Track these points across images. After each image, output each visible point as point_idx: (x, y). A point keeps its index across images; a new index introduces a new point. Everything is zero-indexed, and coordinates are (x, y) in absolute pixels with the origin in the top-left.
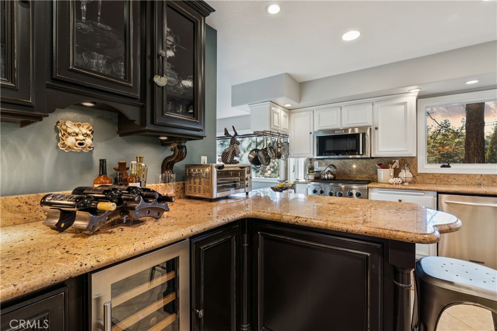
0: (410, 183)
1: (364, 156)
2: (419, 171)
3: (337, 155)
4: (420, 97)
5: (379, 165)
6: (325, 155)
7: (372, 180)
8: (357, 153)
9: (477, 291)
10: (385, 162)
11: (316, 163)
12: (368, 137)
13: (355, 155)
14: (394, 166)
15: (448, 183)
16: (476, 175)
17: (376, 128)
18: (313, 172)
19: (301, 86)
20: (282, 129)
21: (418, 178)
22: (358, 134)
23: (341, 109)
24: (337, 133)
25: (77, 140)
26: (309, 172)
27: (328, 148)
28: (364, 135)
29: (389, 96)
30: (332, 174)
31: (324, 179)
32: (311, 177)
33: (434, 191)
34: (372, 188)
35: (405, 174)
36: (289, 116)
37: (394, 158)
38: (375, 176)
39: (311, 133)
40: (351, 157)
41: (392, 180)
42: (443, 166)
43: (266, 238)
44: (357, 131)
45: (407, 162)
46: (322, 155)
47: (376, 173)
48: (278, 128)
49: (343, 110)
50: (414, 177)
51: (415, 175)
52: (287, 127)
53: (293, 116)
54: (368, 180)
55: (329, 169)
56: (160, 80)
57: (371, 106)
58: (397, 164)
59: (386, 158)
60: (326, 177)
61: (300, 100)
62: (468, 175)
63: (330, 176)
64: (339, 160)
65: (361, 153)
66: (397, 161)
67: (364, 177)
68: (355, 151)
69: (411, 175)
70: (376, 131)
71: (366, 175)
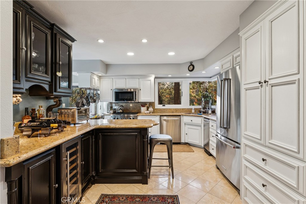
0: (152, 113)
1: (135, 102)
2: (156, 108)
3: (124, 101)
4: (156, 78)
5: (142, 105)
6: (119, 101)
7: (139, 112)
8: (133, 100)
9: (162, 139)
10: (144, 104)
11: (114, 105)
12: (137, 93)
13: (132, 101)
14: (147, 106)
15: (164, 112)
16: (172, 109)
17: (140, 90)
18: (112, 109)
19: (107, 66)
20: (96, 87)
21: (155, 110)
22: (133, 92)
23: (126, 79)
24: (124, 91)
25: (17, 99)
26: (110, 109)
27: (120, 98)
28: (135, 92)
29: (145, 76)
30: (122, 110)
31: (118, 113)
32: (112, 112)
33: (159, 115)
34: (139, 115)
35: (151, 109)
36: (100, 80)
37: (147, 102)
38: (140, 110)
39: (111, 90)
40: (129, 102)
41: (146, 112)
42: (163, 106)
43: (103, 135)
44: (132, 90)
45: (151, 104)
46: (117, 101)
47: (140, 109)
48: (94, 86)
49: (127, 80)
50: (154, 110)
51: (154, 109)
52: (99, 86)
53: (101, 80)
54: (137, 112)
55: (120, 108)
56: (59, 74)
57: (138, 80)
58: (148, 105)
59: (144, 102)
60: (119, 111)
61: (106, 73)
62: (170, 109)
63: (121, 111)
64: (125, 103)
65: (134, 100)
66: (148, 104)
67: (136, 111)
68: (131, 99)
69: (153, 110)
70: (140, 91)
71: (137, 110)
